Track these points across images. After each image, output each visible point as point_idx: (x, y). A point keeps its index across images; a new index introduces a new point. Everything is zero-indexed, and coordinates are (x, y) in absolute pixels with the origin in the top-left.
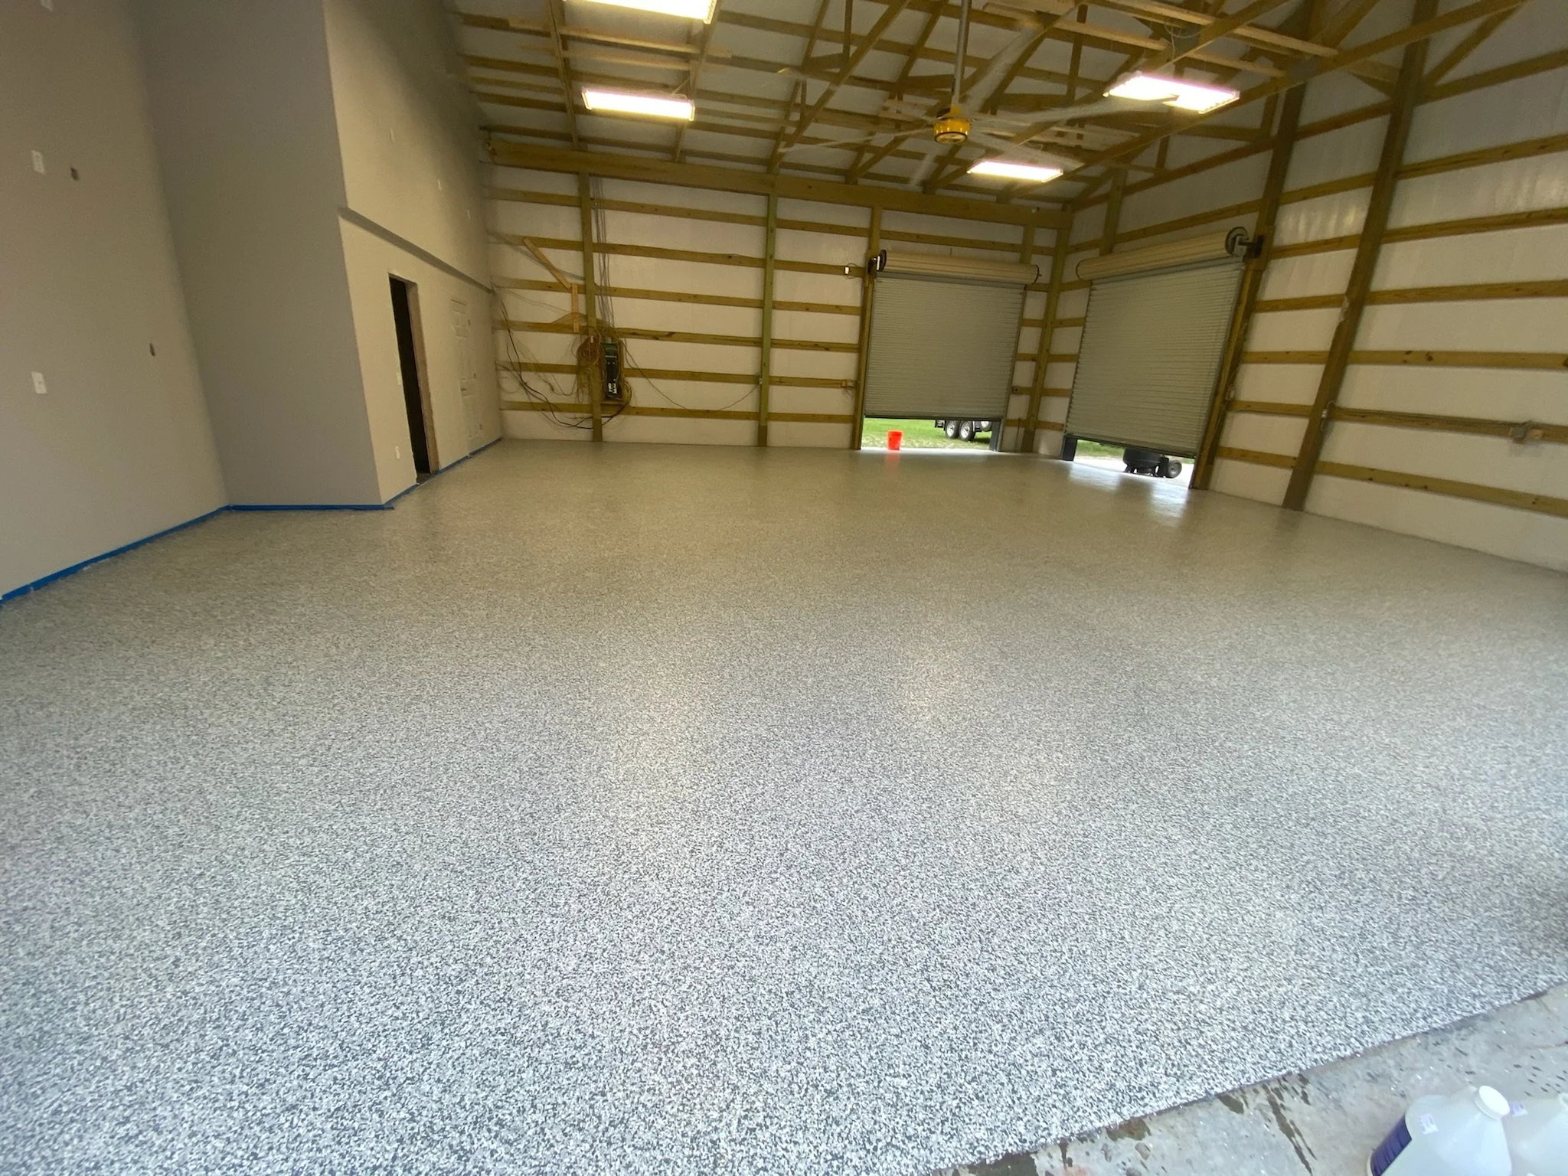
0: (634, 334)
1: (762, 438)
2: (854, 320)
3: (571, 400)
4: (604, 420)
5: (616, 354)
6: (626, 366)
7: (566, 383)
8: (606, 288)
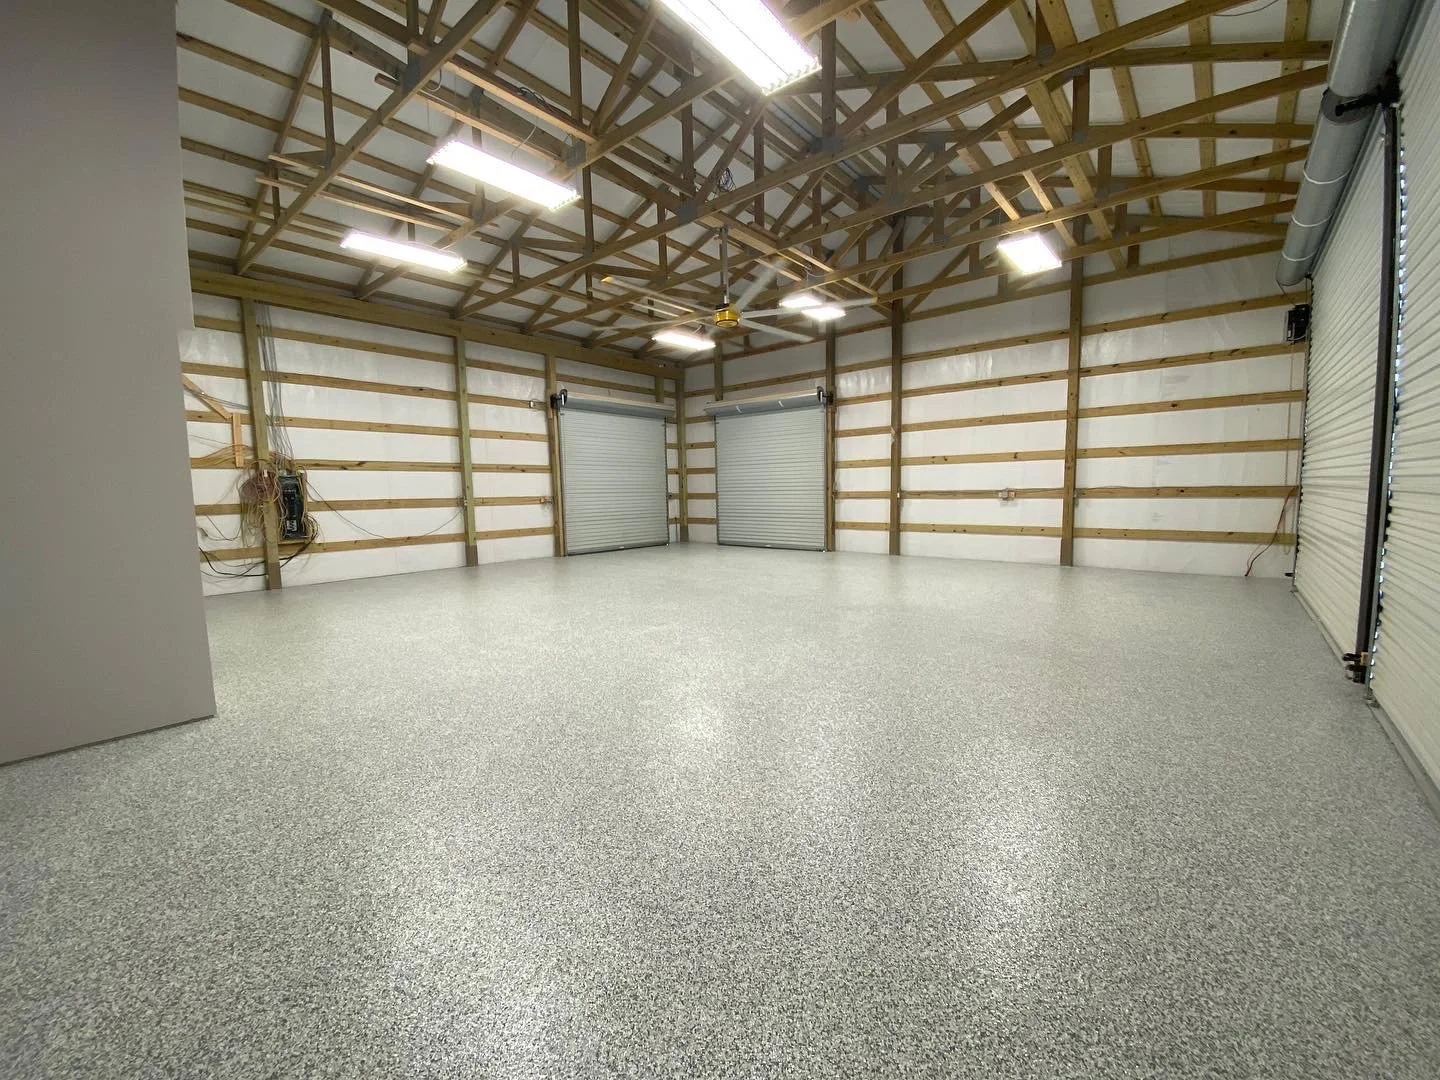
0: (317, 465)
1: (471, 557)
2: (544, 447)
3: (236, 544)
4: (282, 562)
5: (297, 487)
6: (309, 500)
7: (229, 524)
8: (278, 418)
